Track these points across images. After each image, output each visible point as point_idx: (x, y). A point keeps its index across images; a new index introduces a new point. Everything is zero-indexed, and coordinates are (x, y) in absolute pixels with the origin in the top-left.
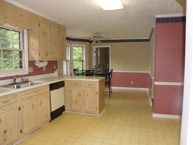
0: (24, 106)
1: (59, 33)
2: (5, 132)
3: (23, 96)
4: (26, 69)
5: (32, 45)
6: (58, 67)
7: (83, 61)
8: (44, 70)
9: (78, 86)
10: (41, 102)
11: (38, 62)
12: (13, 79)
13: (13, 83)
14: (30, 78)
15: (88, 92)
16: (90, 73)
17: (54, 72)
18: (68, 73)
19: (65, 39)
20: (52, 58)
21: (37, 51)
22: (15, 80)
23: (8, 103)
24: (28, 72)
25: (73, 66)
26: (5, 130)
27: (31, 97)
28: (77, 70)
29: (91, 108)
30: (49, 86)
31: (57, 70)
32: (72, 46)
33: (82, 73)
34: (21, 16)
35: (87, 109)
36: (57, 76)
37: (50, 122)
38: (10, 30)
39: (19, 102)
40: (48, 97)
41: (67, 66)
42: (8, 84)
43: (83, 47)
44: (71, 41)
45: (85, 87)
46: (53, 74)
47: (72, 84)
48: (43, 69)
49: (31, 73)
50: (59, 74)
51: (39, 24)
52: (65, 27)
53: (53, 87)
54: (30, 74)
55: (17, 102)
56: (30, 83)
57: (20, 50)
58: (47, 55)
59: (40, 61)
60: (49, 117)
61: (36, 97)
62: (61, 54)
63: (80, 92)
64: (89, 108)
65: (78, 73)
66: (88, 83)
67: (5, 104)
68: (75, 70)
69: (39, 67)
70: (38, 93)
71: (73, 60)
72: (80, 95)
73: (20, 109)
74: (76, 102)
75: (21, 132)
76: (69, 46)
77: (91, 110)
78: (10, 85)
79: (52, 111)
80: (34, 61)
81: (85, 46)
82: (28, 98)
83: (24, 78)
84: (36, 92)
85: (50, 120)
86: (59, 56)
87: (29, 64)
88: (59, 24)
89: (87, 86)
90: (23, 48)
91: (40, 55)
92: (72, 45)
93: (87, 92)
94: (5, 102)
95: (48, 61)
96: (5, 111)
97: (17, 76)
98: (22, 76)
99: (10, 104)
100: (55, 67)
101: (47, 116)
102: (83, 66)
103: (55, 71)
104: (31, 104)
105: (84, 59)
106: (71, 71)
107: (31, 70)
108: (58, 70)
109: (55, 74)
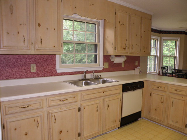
0: (85, 107)
1: (142, 23)
2: (61, 132)
3: (85, 96)
4: (101, 64)
5: (108, 37)
6: (141, 64)
7: (175, 57)
8: (123, 66)
9: (160, 89)
10: (108, 104)
11: (114, 56)
12: (83, 74)
13: (83, 78)
14: (104, 75)
15: (174, 100)
16: (182, 73)
17: (135, 69)
18: (156, 71)
19: (150, 30)
20: (131, 53)
21: (113, 44)
22: (85, 76)
23: (65, 102)
24: (102, 68)
25: (162, 64)
26: (61, 130)
27: (96, 98)
28: (166, 68)
29: (177, 122)
30: (122, 86)
31: (138, 67)
32: (162, 40)
33: (171, 72)
34: (93, 5)
35: (171, 122)
36: (138, 74)
37: (119, 128)
38: (84, 22)
39: (79, 102)
40: (119, 99)
41: (155, 63)
42: (78, 79)
43: (176, 41)
44: (161, 34)
45: (170, 92)
46: (134, 71)
47: (153, 86)
48: (121, 65)
49: (106, 69)
50: (140, 72)
51: (115, 13)
52: (151, 16)
53: (127, 88)
54: (104, 70)
55: (77, 101)
56: (101, 80)
57: (95, 44)
58: (124, 49)
59: (116, 56)
60: (119, 123)
61: (102, 98)
62: (144, 49)
63: (163, 98)
64: (173, 121)
65: (167, 71)
66: (176, 88)
67: (61, 103)
68: (164, 68)
69: (114, 63)
70: (105, 94)
71: (163, 56)
72: (163, 102)
73: (79, 110)
74: (156, 110)
75: (80, 135)
76: (159, 39)
77: (177, 125)
78: (79, 80)
79: (123, 116)
80: (110, 56)
81: (179, 39)
82: (92, 99)
83: (95, 74)
84: (104, 93)
85: (120, 126)
86: (141, 50)
87: (104, 59)
88: (142, 12)
89: (173, 91)
90: (99, 42)
91: (115, 49)
92: (163, 38)
93: (172, 99)
94: (62, 100)
95: (126, 56)
96: (61, 110)
97: (87, 72)
98: (94, 72)
99: (68, 103)
100: (136, 64)
101: (116, 121)
102: (175, 63)
103: (137, 68)
104: (95, 106)
105: (177, 55)
106: (159, 69)
107: (107, 66)
108: (140, 67)
109: (136, 72)
